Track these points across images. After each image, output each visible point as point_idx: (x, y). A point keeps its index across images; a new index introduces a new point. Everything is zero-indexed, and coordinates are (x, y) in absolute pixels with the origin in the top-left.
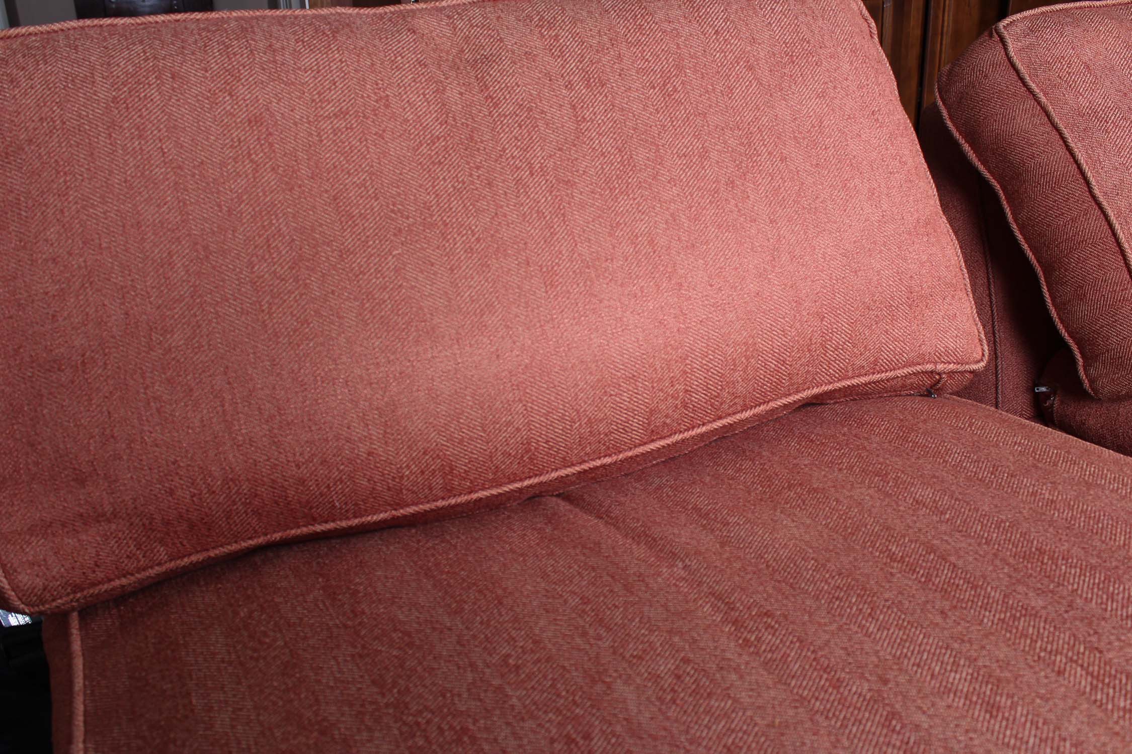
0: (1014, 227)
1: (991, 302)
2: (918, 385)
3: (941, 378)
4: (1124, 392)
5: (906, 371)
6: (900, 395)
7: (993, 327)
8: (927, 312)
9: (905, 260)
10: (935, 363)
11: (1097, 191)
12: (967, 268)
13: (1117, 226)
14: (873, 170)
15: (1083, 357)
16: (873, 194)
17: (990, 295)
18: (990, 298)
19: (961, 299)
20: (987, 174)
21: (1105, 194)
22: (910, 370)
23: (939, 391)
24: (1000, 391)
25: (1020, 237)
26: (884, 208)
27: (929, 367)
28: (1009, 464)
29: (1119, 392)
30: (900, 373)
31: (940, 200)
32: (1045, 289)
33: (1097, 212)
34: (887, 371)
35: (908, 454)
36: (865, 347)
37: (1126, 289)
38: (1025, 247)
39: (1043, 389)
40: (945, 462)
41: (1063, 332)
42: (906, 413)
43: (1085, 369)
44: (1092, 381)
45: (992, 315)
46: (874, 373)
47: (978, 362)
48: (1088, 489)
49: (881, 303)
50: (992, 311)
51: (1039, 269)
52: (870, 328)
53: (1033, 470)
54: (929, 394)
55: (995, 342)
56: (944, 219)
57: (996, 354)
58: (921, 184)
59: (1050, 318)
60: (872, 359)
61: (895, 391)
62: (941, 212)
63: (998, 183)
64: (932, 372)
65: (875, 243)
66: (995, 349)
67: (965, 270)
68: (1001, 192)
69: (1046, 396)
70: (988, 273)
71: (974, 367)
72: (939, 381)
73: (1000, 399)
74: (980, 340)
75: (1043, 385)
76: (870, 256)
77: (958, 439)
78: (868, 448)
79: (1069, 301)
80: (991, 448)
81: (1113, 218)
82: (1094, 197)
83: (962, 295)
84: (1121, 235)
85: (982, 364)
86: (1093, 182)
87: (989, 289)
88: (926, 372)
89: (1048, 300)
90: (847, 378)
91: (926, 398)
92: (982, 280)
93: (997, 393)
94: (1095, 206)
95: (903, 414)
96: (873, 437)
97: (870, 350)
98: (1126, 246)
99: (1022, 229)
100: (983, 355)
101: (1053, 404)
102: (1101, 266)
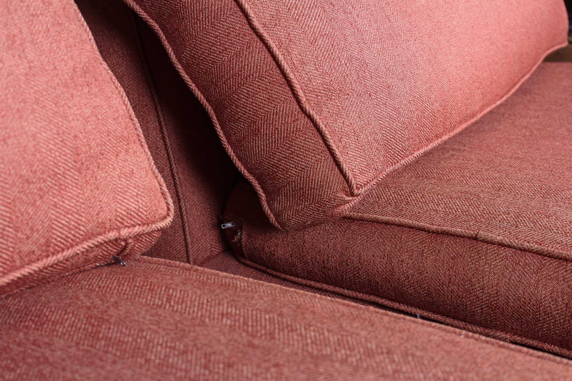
0: (179, 67)
1: (166, 145)
2: (104, 257)
3: (127, 244)
4: (309, 222)
5: (85, 245)
6: (84, 271)
7: (172, 170)
8: (101, 174)
9: (65, 117)
10: (118, 229)
11: (256, 23)
12: (138, 118)
13: (281, 58)
14: (9, 13)
15: (265, 191)
16: (14, 42)
17: (163, 138)
18: (165, 141)
19: (135, 152)
20: (144, 15)
21: (264, 25)
22: (90, 243)
23: (127, 257)
24: (187, 233)
25: (186, 77)
26: (31, 56)
27: (112, 235)
28: (222, 348)
29: (304, 223)
30: (78, 249)
31: (99, 47)
32: (218, 128)
33: (260, 44)
34: (63, 250)
35: (101, 359)
36: (32, 229)
37: (297, 120)
38: (193, 86)
39: (229, 225)
40: (148, 361)
41: (242, 169)
42: (93, 295)
43: (269, 204)
44: (278, 215)
45: (169, 158)
46: (48, 256)
47: (165, 218)
48: (316, 365)
49: (43, 172)
50: (168, 155)
51: (210, 108)
52: (33, 204)
53: (250, 350)
54: (116, 261)
55: (175, 184)
56: (105, 65)
57: (178, 196)
58: (72, 27)
59: (228, 157)
60: (43, 241)
61: (77, 267)
62: (101, 58)
63: (157, 22)
64: (116, 240)
65: (24, 101)
66: (177, 192)
67: (136, 120)
68: (160, 32)
69: (233, 231)
70: (158, 116)
71: (162, 224)
72: (125, 248)
73: (189, 240)
74: (163, 194)
75: (228, 222)
76: (21, 117)
77: (158, 323)
78: (51, 359)
79: (244, 138)
80: (198, 329)
81: (275, 49)
82: (254, 29)
83: (136, 147)
84: (286, 66)
85: (169, 220)
86: (252, 14)
87: (162, 132)
88: (110, 241)
89: (223, 139)
90: (14, 268)
91: (115, 268)
92: (153, 125)
93: (185, 235)
94: (256, 39)
95: (90, 298)
96: (55, 339)
97: (38, 230)
98: (291, 76)
99: (187, 68)
100: (169, 209)
101: (241, 239)
102: (270, 99)
